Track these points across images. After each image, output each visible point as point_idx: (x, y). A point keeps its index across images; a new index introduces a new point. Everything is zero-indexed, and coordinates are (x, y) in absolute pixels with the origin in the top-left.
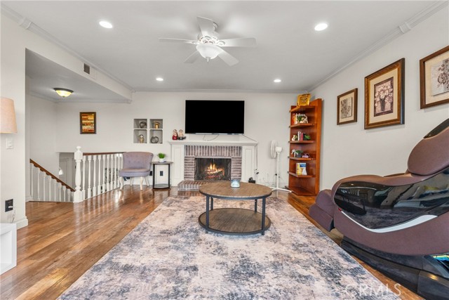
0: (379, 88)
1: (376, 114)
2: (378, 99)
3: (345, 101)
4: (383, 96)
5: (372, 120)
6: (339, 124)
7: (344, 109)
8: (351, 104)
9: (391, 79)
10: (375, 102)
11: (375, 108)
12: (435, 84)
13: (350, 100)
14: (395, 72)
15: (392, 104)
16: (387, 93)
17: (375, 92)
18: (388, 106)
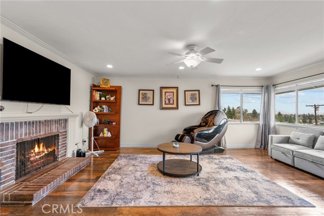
0: (167, 94)
1: (166, 104)
2: (167, 98)
3: (145, 94)
4: (169, 97)
5: (164, 106)
6: (139, 104)
7: (145, 97)
8: (150, 96)
9: (173, 92)
10: (165, 99)
11: (165, 101)
12: (189, 99)
13: (150, 94)
14: (175, 90)
15: (173, 101)
16: (171, 97)
17: (165, 95)
18: (171, 102)
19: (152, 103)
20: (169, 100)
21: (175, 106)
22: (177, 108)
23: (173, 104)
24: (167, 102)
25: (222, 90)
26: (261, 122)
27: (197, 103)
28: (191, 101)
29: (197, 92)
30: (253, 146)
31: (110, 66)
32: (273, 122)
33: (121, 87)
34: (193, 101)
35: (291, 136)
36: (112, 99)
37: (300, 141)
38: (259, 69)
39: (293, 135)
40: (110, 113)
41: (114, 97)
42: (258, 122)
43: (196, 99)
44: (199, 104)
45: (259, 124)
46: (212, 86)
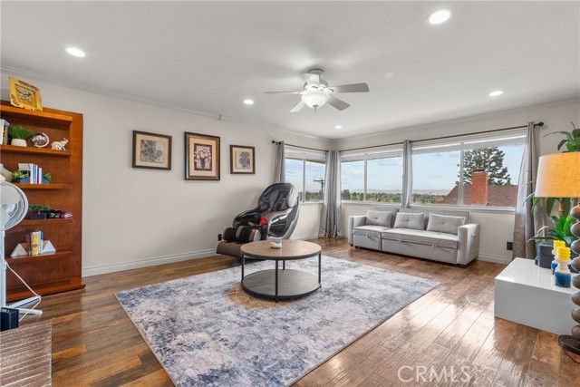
0: (199, 148)
1: (196, 169)
2: (198, 157)
3: (150, 143)
4: (203, 156)
5: (193, 173)
6: (134, 166)
7: (150, 151)
8: (162, 149)
9: (211, 146)
10: (195, 158)
11: (195, 163)
12: (238, 163)
13: (161, 145)
14: (213, 143)
15: (211, 164)
16: (206, 155)
17: (195, 150)
18: (207, 165)
19: (166, 165)
20: (203, 161)
21: (213, 173)
22: (218, 178)
23: (210, 170)
24: (199, 165)
25: (287, 151)
26: (325, 201)
27: (251, 170)
28: (241, 166)
29: (250, 151)
30: (316, 235)
31: (76, 52)
32: (339, 202)
33: (82, 115)
34: (245, 166)
35: (367, 216)
36: (59, 146)
37: (378, 221)
38: (338, 127)
39: (368, 214)
40: (48, 185)
41: (64, 143)
42: (322, 202)
43: (248, 162)
44: (254, 172)
45: (323, 204)
46: (273, 142)
